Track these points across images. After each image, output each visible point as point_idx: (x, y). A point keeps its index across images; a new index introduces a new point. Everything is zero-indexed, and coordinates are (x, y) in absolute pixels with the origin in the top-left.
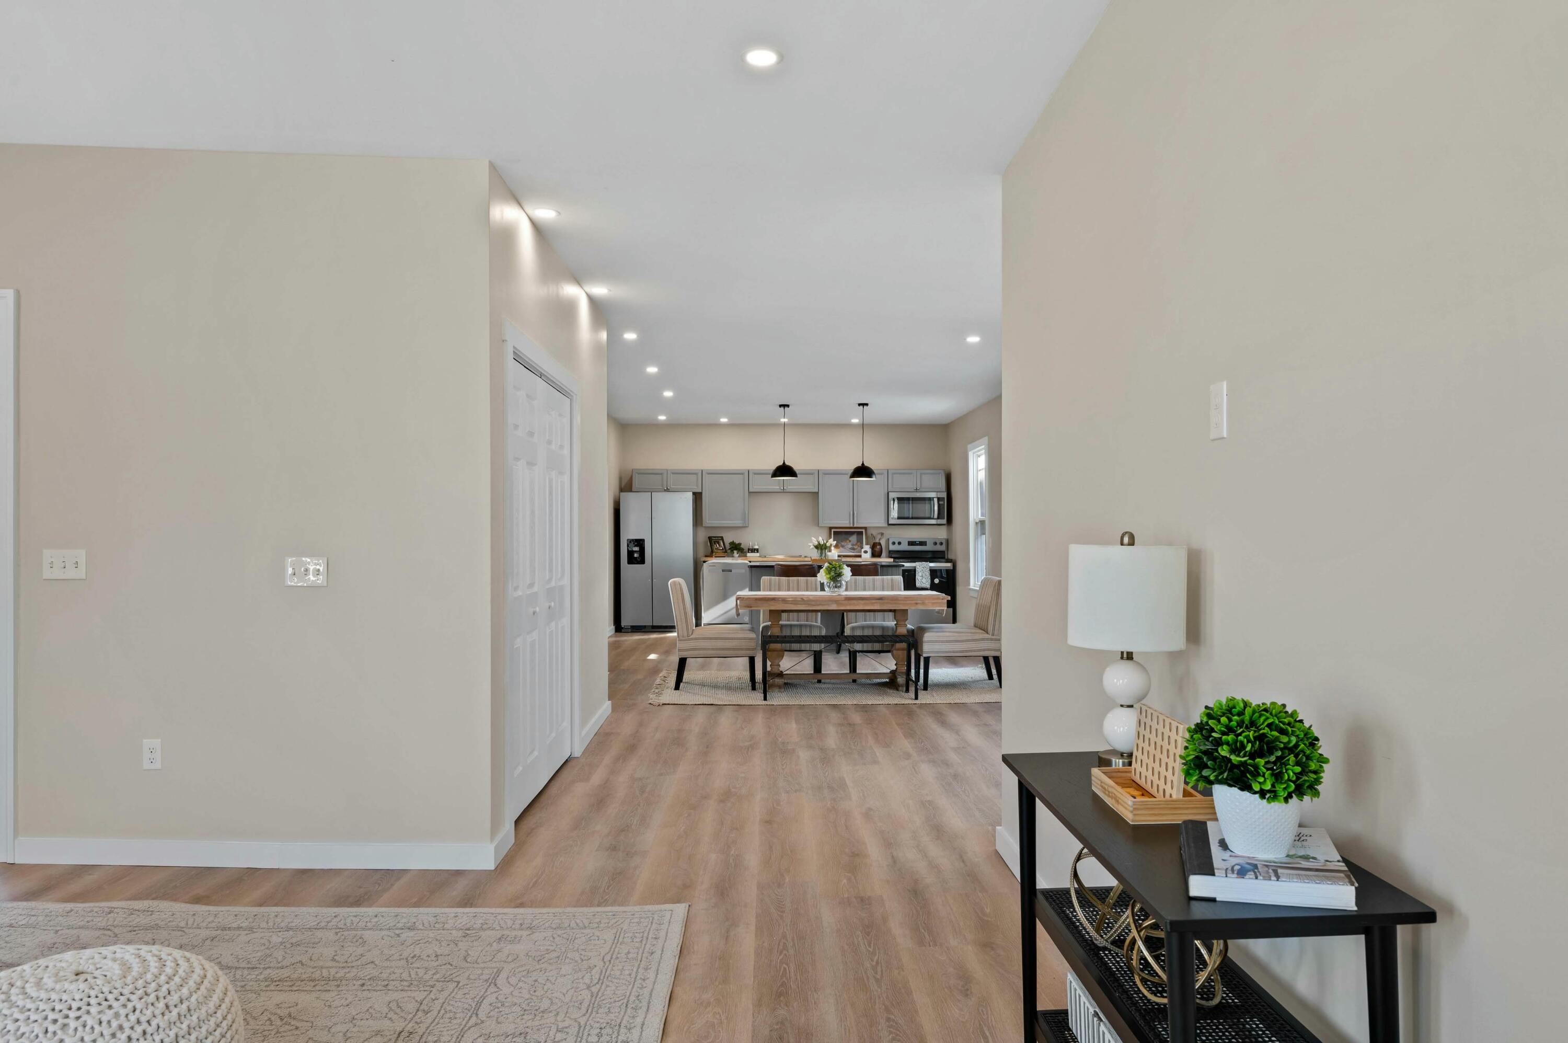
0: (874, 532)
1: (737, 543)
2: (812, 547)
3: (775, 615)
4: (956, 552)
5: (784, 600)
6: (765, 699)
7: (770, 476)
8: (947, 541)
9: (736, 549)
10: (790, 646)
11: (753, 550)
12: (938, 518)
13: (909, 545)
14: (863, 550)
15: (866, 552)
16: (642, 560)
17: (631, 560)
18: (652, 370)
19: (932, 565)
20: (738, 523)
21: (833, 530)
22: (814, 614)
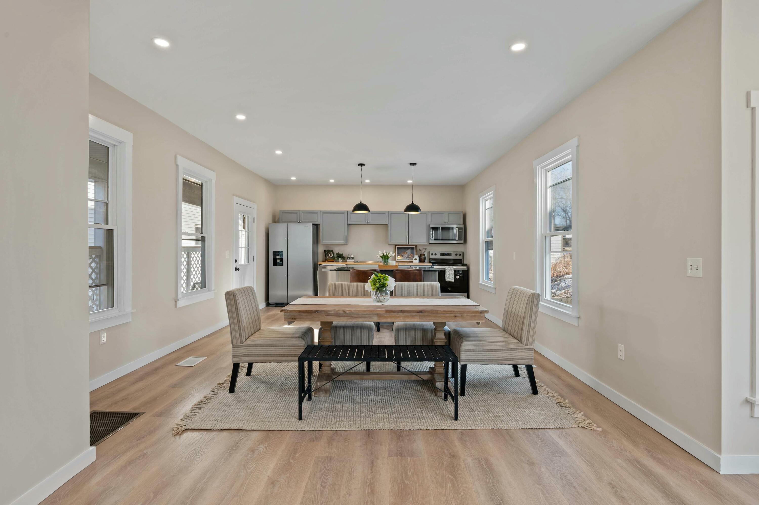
0: (421, 248)
1: (341, 253)
4: (470, 259)
8: (463, 253)
9: (340, 257)
11: (350, 258)
12: (459, 239)
13: (441, 255)
14: (414, 258)
15: (416, 259)
16: (281, 264)
17: (275, 263)
19: (455, 267)
20: (341, 242)
21: (397, 247)
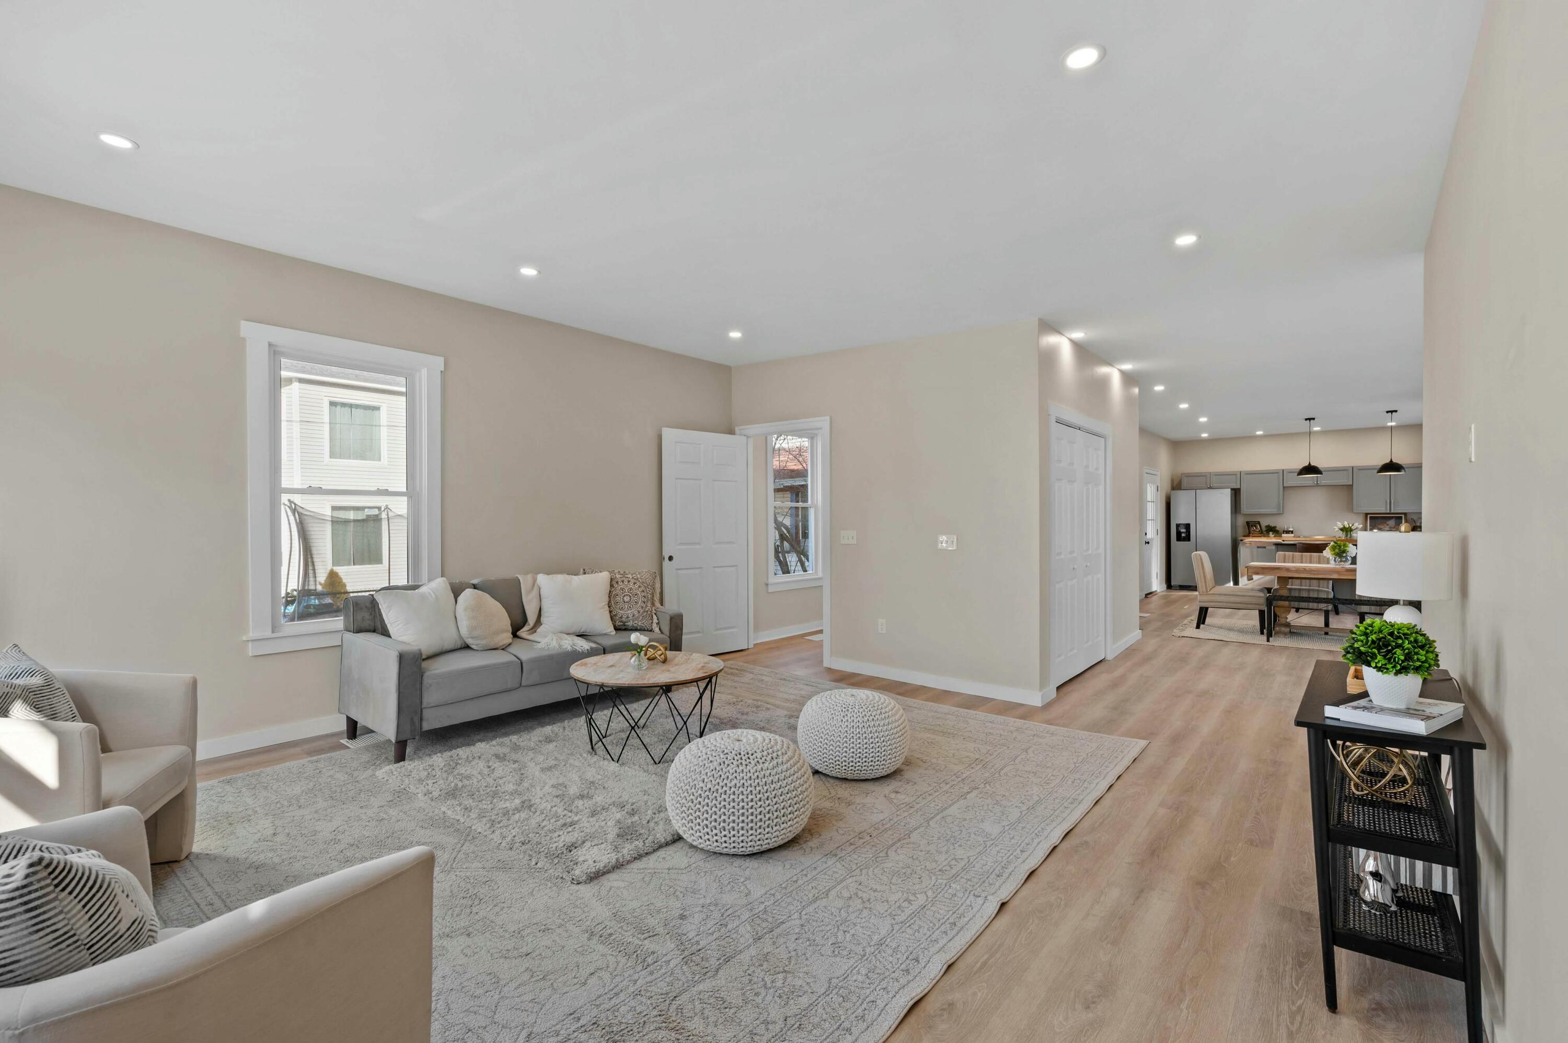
1: (1273, 526)
2: (1337, 529)
3: (1283, 580)
5: (1288, 570)
6: (1268, 641)
7: (1296, 474)
9: (1272, 531)
10: (1308, 605)
11: (1288, 532)
16: (1188, 538)
17: (1179, 538)
18: (1184, 406)
20: (1274, 511)
21: (1369, 516)
22: (1326, 581)
